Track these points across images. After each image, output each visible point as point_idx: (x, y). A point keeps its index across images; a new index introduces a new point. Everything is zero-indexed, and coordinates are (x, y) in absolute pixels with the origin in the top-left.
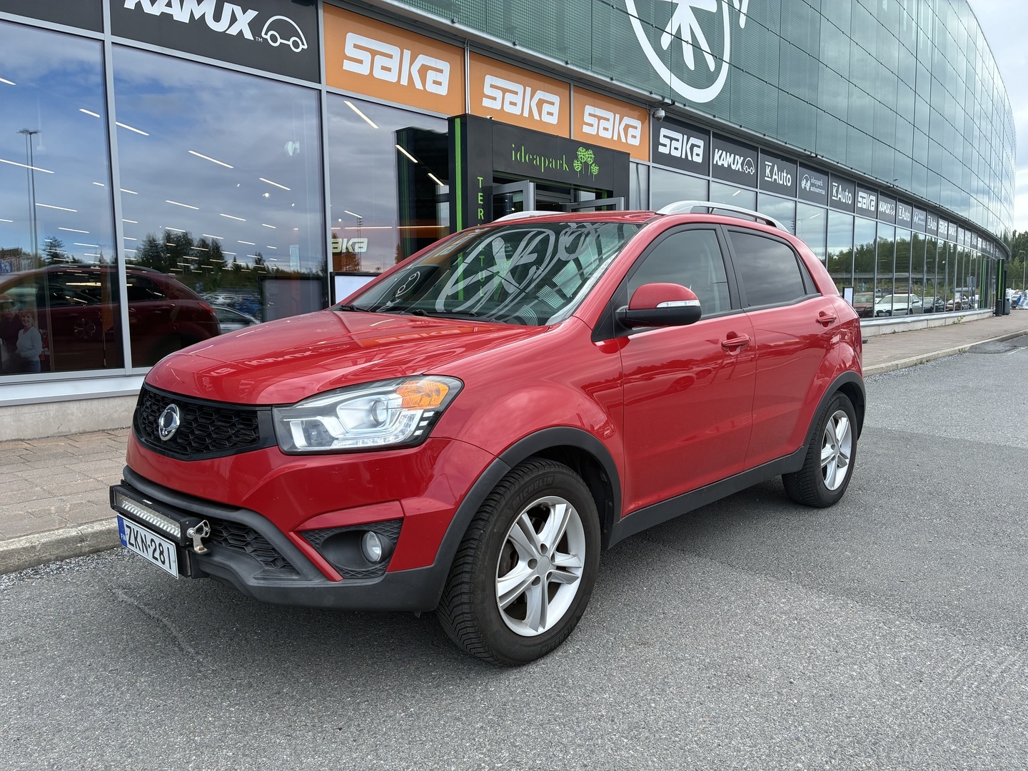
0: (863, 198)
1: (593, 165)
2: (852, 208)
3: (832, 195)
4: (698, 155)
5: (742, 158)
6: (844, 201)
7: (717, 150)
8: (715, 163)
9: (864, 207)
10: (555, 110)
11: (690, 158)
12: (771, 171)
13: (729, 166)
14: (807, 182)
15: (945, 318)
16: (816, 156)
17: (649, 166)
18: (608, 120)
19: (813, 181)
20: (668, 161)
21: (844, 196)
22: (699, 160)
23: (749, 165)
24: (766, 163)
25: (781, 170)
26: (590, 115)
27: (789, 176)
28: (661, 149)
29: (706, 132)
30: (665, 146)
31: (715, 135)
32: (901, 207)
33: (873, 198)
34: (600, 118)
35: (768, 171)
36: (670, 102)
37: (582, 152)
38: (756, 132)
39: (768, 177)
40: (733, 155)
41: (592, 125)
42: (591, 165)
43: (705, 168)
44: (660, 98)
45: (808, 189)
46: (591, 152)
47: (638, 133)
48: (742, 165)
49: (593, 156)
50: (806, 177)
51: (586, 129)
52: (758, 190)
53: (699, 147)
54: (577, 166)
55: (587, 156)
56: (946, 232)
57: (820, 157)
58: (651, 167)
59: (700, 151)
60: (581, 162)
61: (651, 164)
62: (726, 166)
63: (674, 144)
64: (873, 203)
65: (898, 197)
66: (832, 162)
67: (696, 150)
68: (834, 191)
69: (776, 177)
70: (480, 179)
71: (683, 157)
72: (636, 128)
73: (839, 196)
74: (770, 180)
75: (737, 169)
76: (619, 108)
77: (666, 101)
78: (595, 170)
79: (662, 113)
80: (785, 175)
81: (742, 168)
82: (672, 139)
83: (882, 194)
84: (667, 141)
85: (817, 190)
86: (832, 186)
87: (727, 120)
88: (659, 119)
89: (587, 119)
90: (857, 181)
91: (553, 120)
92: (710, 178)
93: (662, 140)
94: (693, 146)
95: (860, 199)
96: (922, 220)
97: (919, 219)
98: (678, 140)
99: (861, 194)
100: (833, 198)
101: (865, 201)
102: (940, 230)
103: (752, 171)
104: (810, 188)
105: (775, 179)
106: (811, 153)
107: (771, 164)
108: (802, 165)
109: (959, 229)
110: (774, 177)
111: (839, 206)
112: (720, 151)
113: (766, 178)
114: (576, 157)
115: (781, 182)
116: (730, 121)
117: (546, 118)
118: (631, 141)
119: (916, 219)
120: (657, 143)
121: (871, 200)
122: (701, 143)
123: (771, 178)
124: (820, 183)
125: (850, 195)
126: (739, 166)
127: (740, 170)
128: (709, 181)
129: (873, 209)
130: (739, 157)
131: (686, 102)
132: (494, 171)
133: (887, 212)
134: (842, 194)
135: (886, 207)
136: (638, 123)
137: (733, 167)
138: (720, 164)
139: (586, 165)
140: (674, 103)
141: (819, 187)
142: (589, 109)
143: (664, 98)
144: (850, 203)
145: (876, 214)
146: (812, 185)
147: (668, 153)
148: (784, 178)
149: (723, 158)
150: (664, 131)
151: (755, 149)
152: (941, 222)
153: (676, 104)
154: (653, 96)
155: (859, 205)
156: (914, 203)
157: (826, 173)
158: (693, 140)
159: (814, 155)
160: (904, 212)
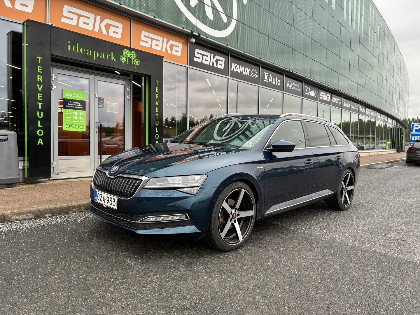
0: (323, 95)
1: (136, 60)
2: (317, 99)
3: (305, 92)
4: (221, 65)
5: (250, 69)
6: (312, 95)
7: (233, 64)
8: (232, 70)
9: (324, 99)
10: (120, 31)
11: (215, 66)
12: (268, 77)
13: (241, 72)
14: (290, 84)
15: (370, 152)
16: (293, 72)
17: (187, 67)
18: (159, 41)
19: (294, 84)
20: (201, 66)
21: (313, 93)
22: (222, 67)
23: (254, 73)
24: (265, 73)
25: (273, 77)
26: (145, 36)
27: (279, 80)
28: (196, 59)
29: (227, 54)
30: (199, 58)
31: (232, 56)
32: (345, 101)
33: (329, 95)
34: (152, 39)
35: (266, 77)
36: (197, 34)
37: (126, 52)
38: (255, 56)
39: (266, 80)
40: (244, 67)
41: (147, 42)
42: (134, 60)
43: (225, 72)
44: (190, 32)
45: (290, 88)
46: (134, 53)
47: (180, 49)
48: (250, 72)
49: (135, 55)
50: (289, 82)
51: (142, 43)
52: (260, 86)
53: (222, 61)
54: (123, 59)
55: (131, 54)
56: (370, 114)
57: (295, 73)
58: (188, 68)
59: (223, 63)
60: (126, 58)
61: (189, 66)
62: (239, 72)
63: (205, 57)
64: (329, 98)
65: (343, 96)
66: (302, 76)
67: (219, 62)
68: (306, 90)
69: (271, 80)
70: (40, 58)
71: (211, 64)
72: (179, 47)
73: (309, 93)
74: (268, 81)
75: (246, 74)
76: (166, 35)
77: (194, 33)
78: (137, 63)
79: (193, 40)
80: (277, 80)
81: (250, 74)
82: (203, 55)
83: (334, 94)
84: (200, 56)
85: (296, 89)
86: (305, 88)
87: (236, 48)
88: (192, 43)
89: (143, 38)
90: (319, 87)
91: (119, 36)
92: (229, 77)
93: (196, 55)
94: (217, 61)
95: (321, 95)
96: (357, 108)
97: (355, 107)
98: (208, 56)
99: (321, 93)
100: (306, 93)
101: (324, 96)
102: (366, 113)
103: (256, 76)
104: (292, 88)
105: (271, 82)
106: (289, 70)
107: (268, 74)
108: (286, 76)
109: (377, 113)
110: (270, 80)
111: (309, 97)
112: (236, 65)
113: (265, 80)
114: (122, 54)
115: (274, 83)
116: (237, 49)
117: (111, 34)
118: (174, 53)
119: (353, 107)
120: (192, 56)
121: (328, 96)
122: (223, 59)
123: (268, 80)
124: (298, 86)
125: (315, 93)
126: (248, 73)
127: (249, 75)
128: (228, 78)
129: (329, 100)
130: (247, 69)
131: (207, 35)
132: (51, 55)
133: (337, 102)
134: (312, 92)
135: (336, 100)
136: (180, 45)
137: (244, 73)
138: (235, 70)
139: (130, 59)
140: (200, 35)
141: (297, 87)
142: (144, 33)
143: (192, 32)
144: (315, 96)
145: (330, 103)
146: (293, 86)
147: (200, 61)
148: (276, 81)
149: (237, 68)
150: (197, 51)
151: (258, 66)
152: (367, 109)
153: (201, 36)
154: (185, 30)
155: (321, 98)
156: (352, 100)
157: (301, 81)
158: (217, 57)
159: (291, 71)
160: (347, 104)
